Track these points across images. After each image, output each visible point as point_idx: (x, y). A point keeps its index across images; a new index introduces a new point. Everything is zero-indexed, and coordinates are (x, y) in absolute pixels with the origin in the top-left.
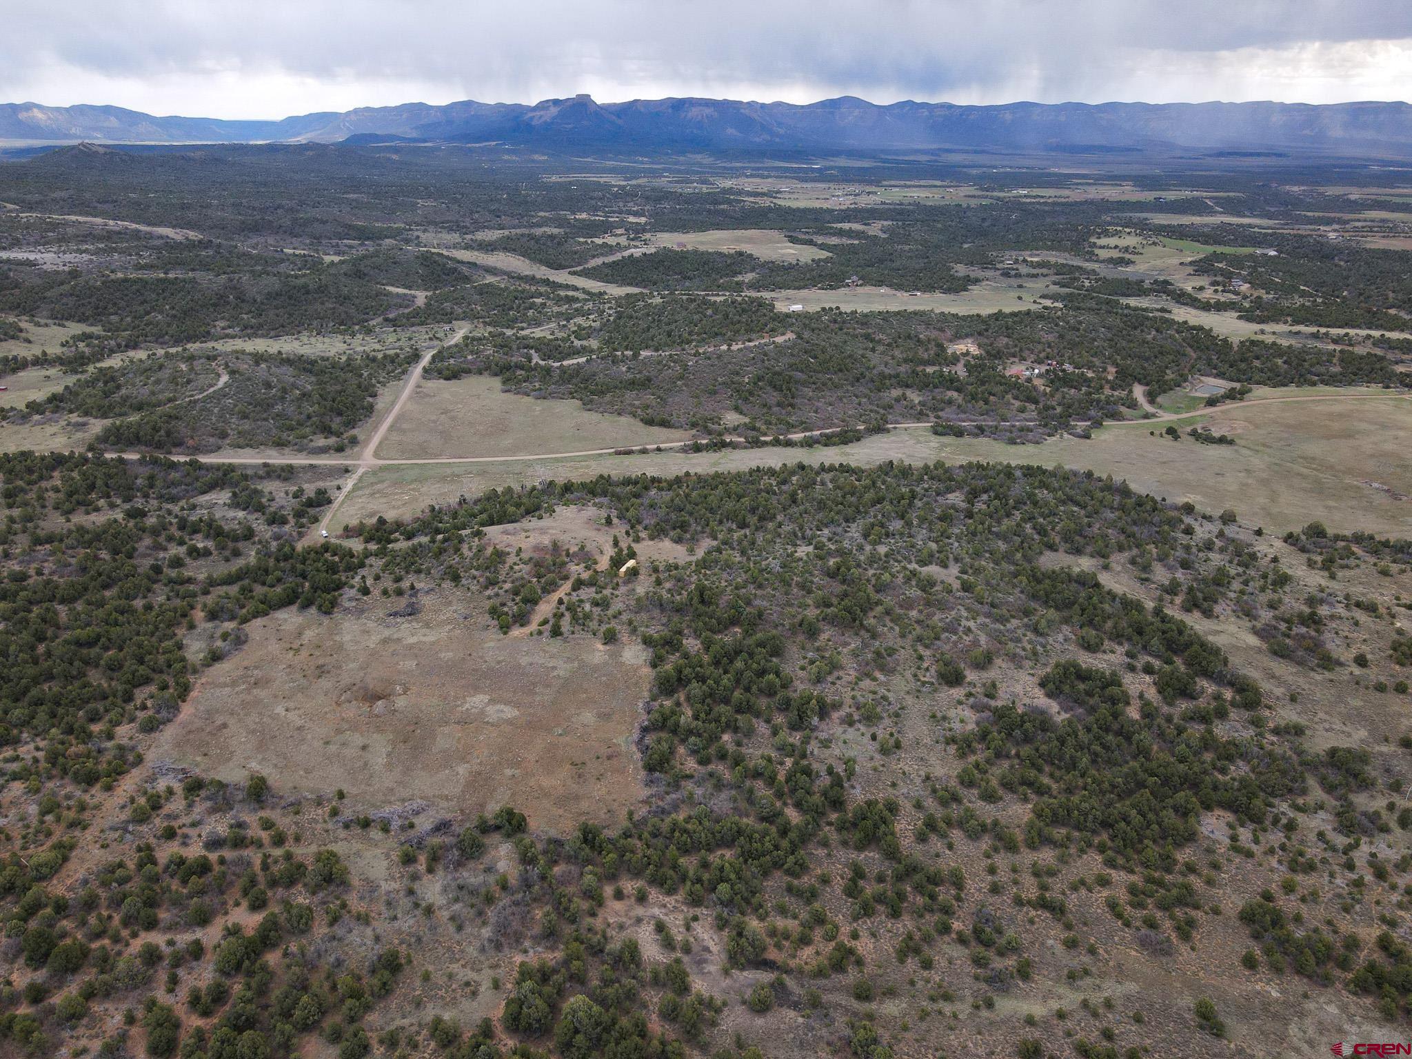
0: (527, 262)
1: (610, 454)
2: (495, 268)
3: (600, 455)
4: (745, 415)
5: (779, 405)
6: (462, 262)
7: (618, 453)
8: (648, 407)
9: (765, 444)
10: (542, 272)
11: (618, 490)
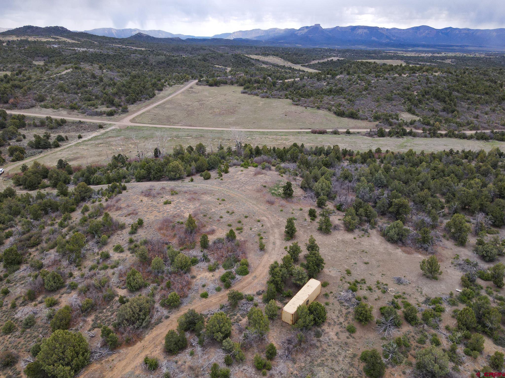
0: (282, 60)
1: (307, 133)
2: (267, 62)
3: (299, 133)
4: (417, 115)
5: (444, 110)
6: (253, 59)
7: (314, 132)
8: (340, 105)
9: (442, 135)
10: (288, 64)
11: (309, 158)
